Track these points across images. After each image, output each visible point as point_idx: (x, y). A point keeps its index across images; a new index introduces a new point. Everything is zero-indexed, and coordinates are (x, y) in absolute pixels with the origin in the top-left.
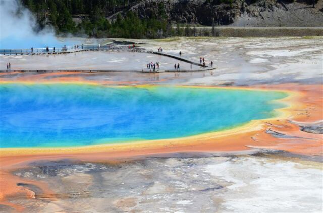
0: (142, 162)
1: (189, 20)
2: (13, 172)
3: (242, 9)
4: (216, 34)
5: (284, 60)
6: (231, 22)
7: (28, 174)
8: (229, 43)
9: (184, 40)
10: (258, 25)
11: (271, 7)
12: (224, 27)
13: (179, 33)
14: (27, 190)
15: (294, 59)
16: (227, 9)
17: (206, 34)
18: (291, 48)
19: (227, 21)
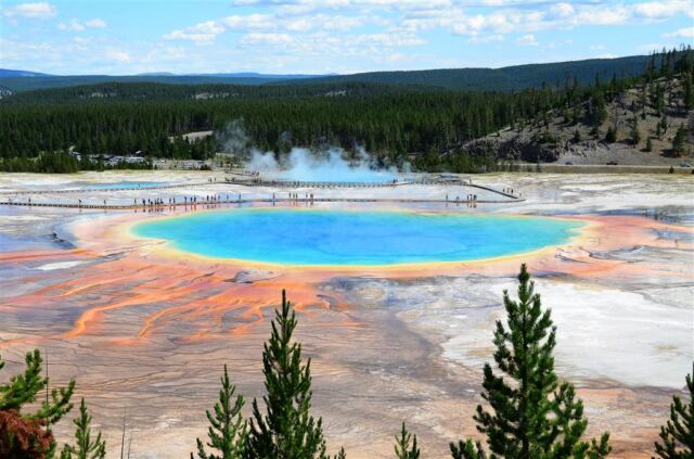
0: (432, 280)
1: (516, 158)
2: (316, 286)
3: (566, 148)
4: (539, 170)
5: (592, 193)
6: (555, 160)
7: (328, 288)
8: (546, 178)
9: (505, 175)
10: (581, 163)
11: (593, 146)
12: (548, 164)
13: (504, 169)
14: (324, 301)
15: (603, 193)
16: (552, 148)
17: (530, 170)
18: (603, 184)
19: (551, 159)
